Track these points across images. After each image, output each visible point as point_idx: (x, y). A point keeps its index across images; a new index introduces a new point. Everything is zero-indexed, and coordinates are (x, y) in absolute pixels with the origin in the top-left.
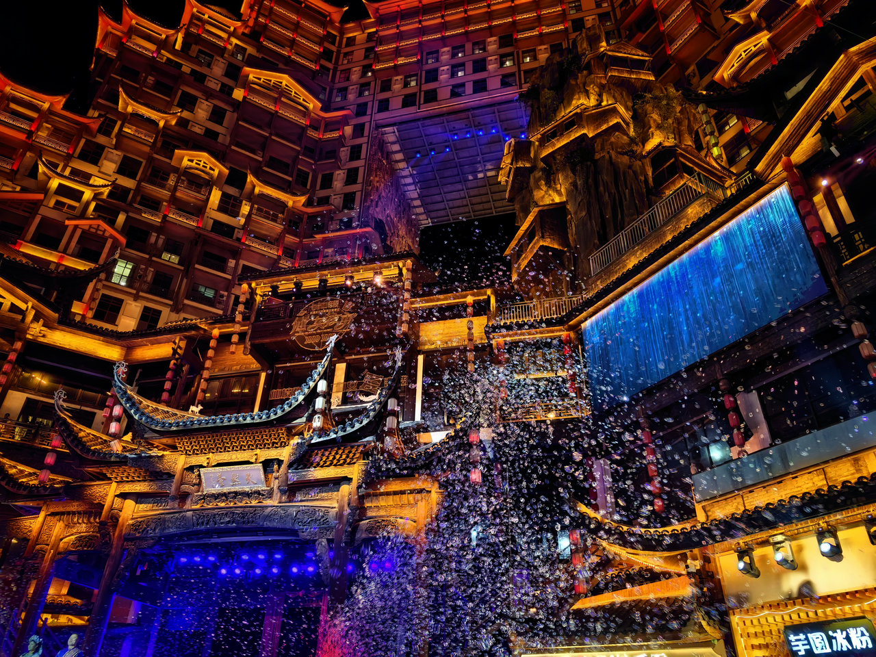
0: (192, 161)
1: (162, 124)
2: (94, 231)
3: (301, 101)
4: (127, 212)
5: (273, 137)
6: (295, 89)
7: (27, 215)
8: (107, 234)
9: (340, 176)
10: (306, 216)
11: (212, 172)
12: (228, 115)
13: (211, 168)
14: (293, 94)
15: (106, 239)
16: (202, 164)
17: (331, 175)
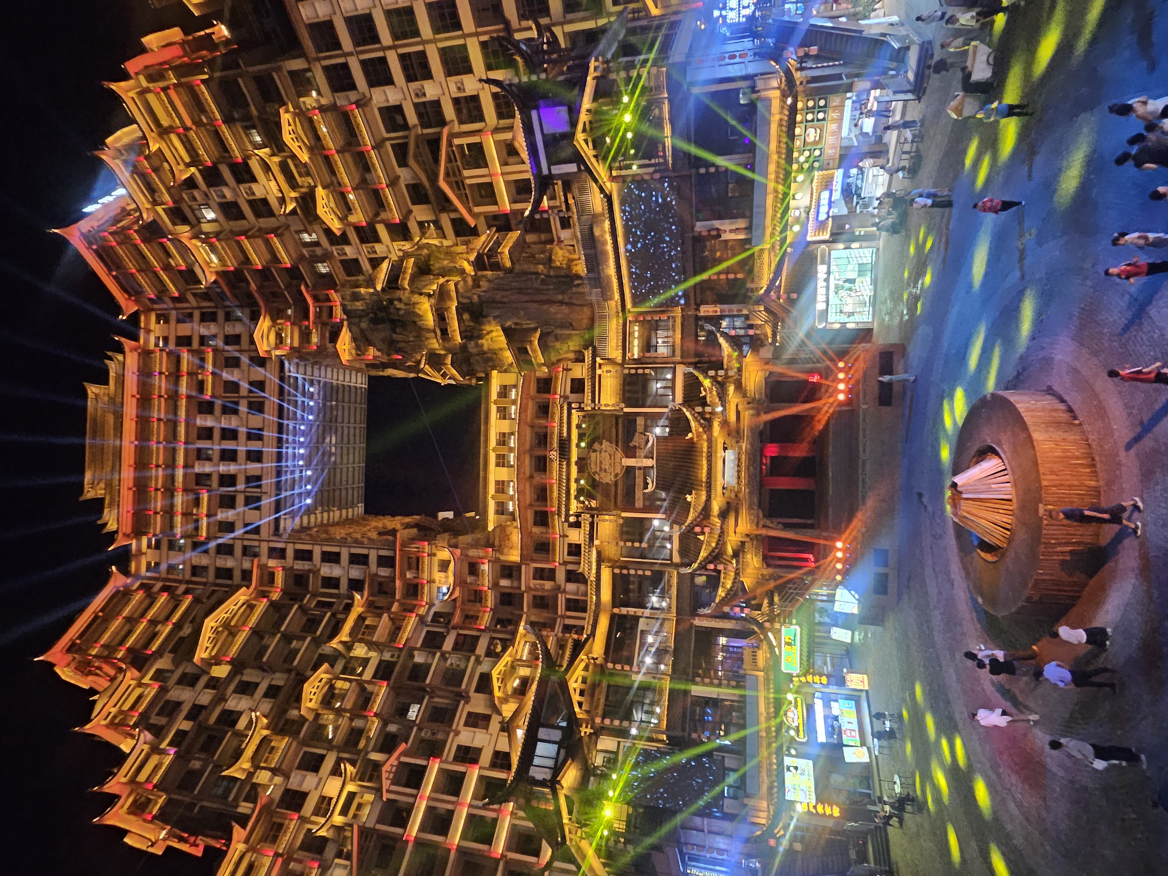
0: (311, 700)
1: (266, 732)
2: (391, 776)
3: (236, 608)
4: (367, 753)
5: (283, 629)
6: (221, 613)
7: (375, 837)
8: (396, 763)
9: (327, 570)
10: (371, 598)
11: (324, 681)
12: (245, 678)
13: (320, 681)
14: (226, 616)
15: (401, 764)
16: (314, 690)
17: (324, 578)
